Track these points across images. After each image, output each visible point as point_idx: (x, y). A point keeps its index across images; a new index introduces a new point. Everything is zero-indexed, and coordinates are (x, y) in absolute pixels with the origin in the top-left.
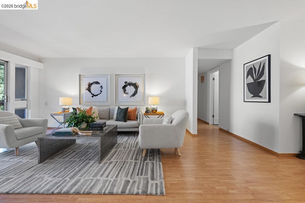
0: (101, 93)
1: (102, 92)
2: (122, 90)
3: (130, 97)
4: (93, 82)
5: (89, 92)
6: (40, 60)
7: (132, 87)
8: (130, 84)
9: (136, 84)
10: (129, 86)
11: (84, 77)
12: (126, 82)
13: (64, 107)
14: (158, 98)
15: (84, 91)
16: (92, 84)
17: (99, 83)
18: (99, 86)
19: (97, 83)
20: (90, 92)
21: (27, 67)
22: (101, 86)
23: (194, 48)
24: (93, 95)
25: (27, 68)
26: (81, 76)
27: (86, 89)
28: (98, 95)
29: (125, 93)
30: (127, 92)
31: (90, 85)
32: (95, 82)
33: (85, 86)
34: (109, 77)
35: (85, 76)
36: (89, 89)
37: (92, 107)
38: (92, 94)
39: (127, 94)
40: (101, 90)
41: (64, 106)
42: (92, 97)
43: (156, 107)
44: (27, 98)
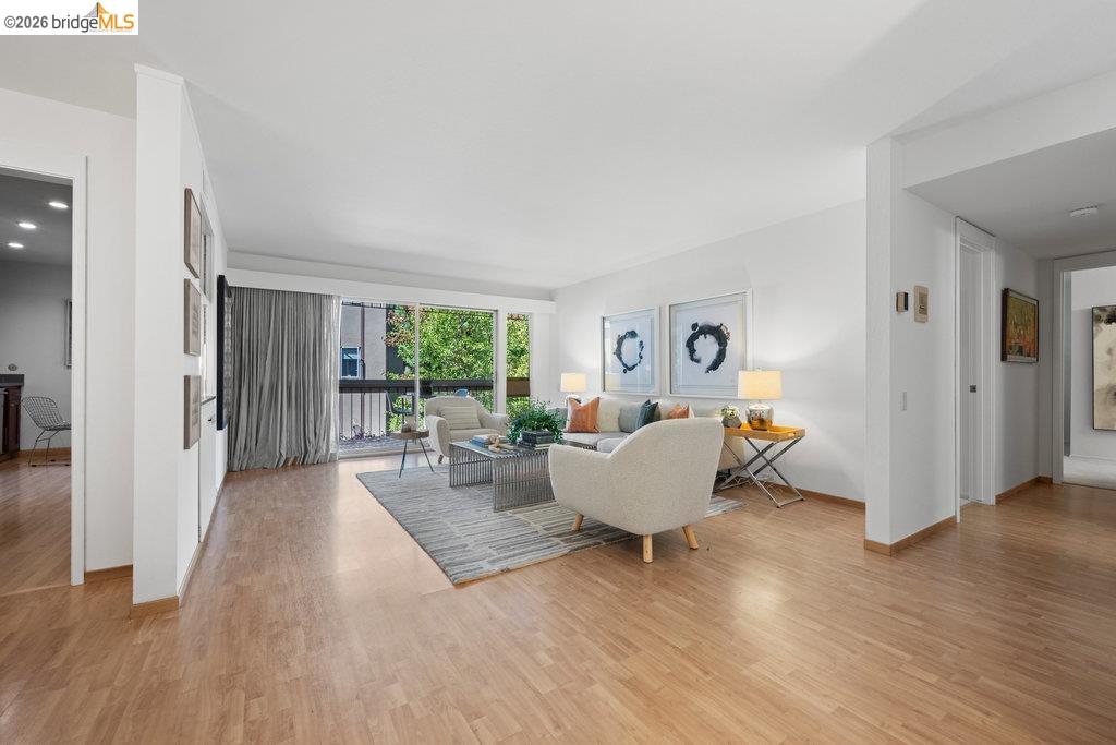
0: (640, 362)
1: (642, 357)
2: (686, 353)
3: (707, 372)
4: (626, 334)
5: (619, 361)
7: (710, 339)
8: (705, 330)
9: (722, 328)
10: (703, 336)
11: (611, 323)
12: (694, 327)
15: (611, 358)
16: (624, 338)
17: (637, 335)
18: (637, 341)
19: (633, 334)
20: (620, 359)
22: (641, 343)
24: (626, 368)
26: (606, 321)
27: (614, 354)
28: (635, 366)
29: (692, 359)
30: (697, 355)
31: (620, 341)
32: (629, 332)
33: (611, 345)
35: (612, 320)
36: (618, 353)
37: (599, 398)
38: (624, 364)
39: (698, 361)
40: (640, 354)
42: (625, 372)
43: (766, 407)
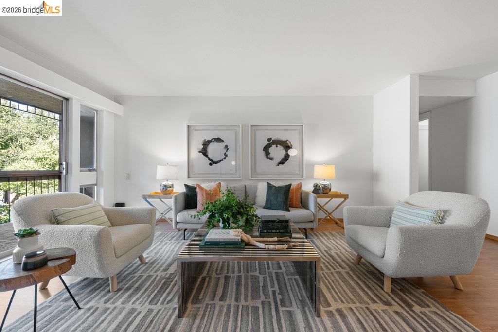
0: (225, 159)
1: (227, 156)
2: (263, 153)
3: (277, 165)
4: (212, 139)
5: (204, 157)
6: (118, 99)
7: (280, 148)
8: (277, 142)
9: (288, 142)
10: (275, 145)
11: (195, 130)
12: (269, 140)
13: (164, 183)
14: (333, 167)
15: (195, 154)
16: (210, 142)
17: (223, 141)
18: (222, 145)
19: (219, 140)
20: (207, 156)
21: (97, 111)
22: (226, 146)
23: (412, 76)
24: (212, 162)
25: (97, 113)
26: (191, 128)
27: (200, 152)
28: (221, 161)
29: (267, 158)
30: (271, 156)
31: (206, 144)
32: (215, 139)
33: (197, 145)
34: (240, 130)
35: (197, 128)
36: (204, 152)
37: (220, 183)
38: (209, 159)
39: (271, 159)
40: (225, 154)
41: (164, 180)
42: (211, 164)
43: (328, 183)
44: (97, 167)
